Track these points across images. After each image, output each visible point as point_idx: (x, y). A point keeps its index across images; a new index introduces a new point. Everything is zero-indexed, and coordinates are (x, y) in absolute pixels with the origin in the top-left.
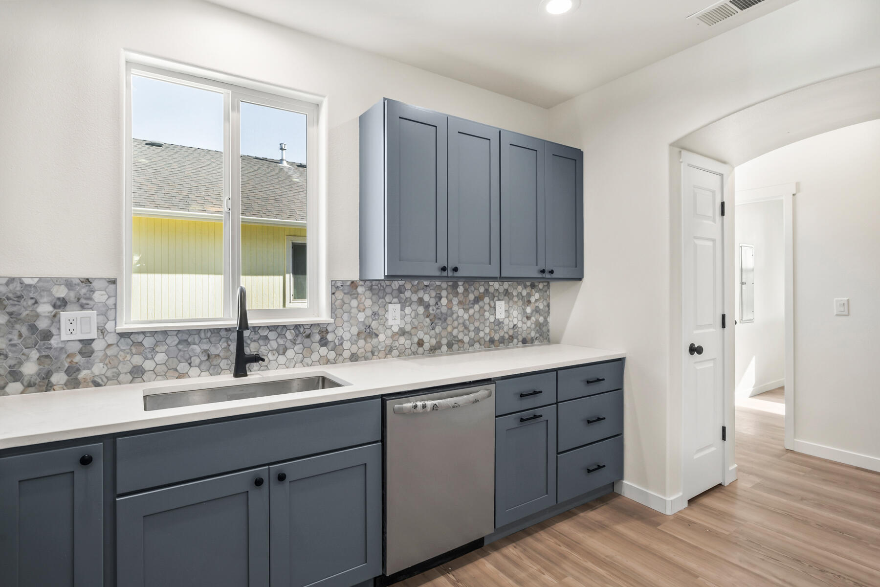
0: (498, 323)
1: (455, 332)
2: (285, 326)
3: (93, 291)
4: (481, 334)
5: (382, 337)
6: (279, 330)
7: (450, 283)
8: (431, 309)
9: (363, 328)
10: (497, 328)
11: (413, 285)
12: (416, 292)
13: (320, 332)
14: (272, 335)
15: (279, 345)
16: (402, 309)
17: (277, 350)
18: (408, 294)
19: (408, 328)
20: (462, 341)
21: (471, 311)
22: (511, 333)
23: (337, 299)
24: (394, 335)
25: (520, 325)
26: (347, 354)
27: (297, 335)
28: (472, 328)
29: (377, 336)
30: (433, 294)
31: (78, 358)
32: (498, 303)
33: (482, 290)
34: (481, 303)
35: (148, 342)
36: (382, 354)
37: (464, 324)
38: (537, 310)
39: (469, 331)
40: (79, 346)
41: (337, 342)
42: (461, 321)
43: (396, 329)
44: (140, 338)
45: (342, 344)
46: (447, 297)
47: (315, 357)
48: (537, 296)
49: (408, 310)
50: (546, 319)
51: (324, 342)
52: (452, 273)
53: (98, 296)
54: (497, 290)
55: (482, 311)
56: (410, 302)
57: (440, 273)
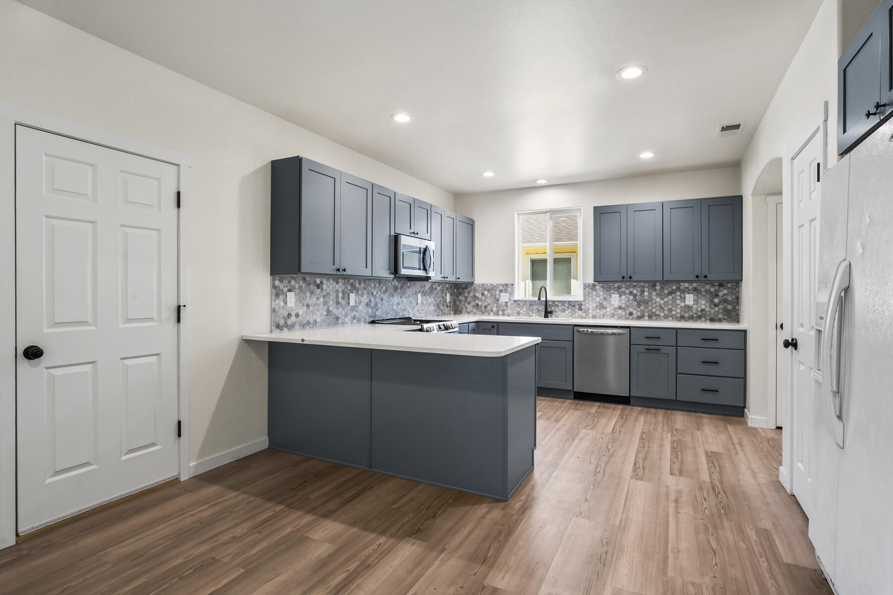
0: (689, 308)
1: (654, 310)
2: (565, 301)
3: (508, 287)
4: (674, 313)
5: (608, 309)
6: (562, 302)
7: (651, 284)
8: (637, 297)
9: (598, 304)
10: (687, 310)
11: (626, 285)
12: (628, 288)
13: (579, 305)
14: (560, 304)
15: (562, 309)
16: (620, 296)
17: (562, 310)
18: (623, 289)
19: (623, 306)
20: (659, 315)
21: (666, 300)
22: (699, 314)
23: (586, 291)
24: (615, 309)
25: (708, 309)
26: (591, 315)
27: (569, 305)
28: (666, 308)
29: (606, 308)
30: (639, 289)
31: (504, 307)
32: (687, 296)
33: (674, 287)
34: (674, 295)
35: (521, 304)
36: (609, 317)
37: (660, 306)
38: (725, 301)
39: (664, 310)
40: (505, 303)
41: (586, 310)
42: (658, 304)
43: (616, 306)
44: (519, 302)
45: (588, 311)
46: (648, 291)
47: (577, 315)
48: (725, 292)
49: (623, 297)
50: (734, 307)
51: (580, 309)
52: (629, 279)
53: (509, 289)
54: (687, 288)
55: (674, 299)
56: (625, 293)
57: (621, 279)
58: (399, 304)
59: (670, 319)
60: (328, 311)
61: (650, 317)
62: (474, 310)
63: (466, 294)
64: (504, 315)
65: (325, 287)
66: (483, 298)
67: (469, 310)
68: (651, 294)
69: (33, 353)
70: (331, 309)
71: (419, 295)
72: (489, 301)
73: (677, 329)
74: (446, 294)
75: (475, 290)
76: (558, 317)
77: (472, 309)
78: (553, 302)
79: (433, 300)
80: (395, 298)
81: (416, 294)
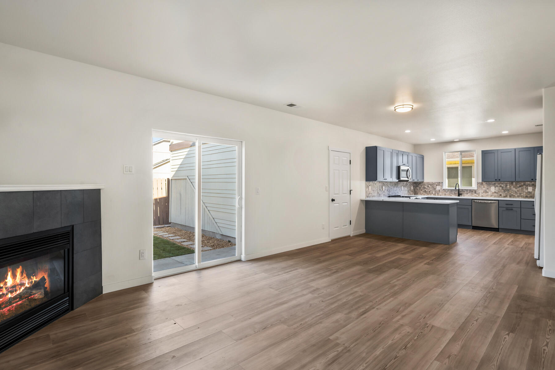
0: (530, 192)
1: (512, 193)
2: (468, 190)
4: (522, 195)
5: (489, 193)
7: (510, 182)
8: (504, 188)
9: (484, 191)
12: (499, 184)
13: (475, 191)
14: (465, 191)
16: (495, 188)
17: (466, 193)
18: (497, 185)
19: (497, 192)
20: (515, 196)
21: (518, 189)
23: (478, 186)
24: (493, 193)
26: (481, 195)
27: (470, 191)
28: (518, 193)
30: (505, 185)
31: (438, 192)
32: (529, 187)
33: (522, 184)
34: (522, 187)
35: (447, 191)
36: (490, 196)
37: (515, 192)
39: (517, 194)
41: (478, 193)
43: (493, 192)
44: (445, 190)
46: (509, 186)
47: (474, 195)
49: (497, 188)
51: (475, 193)
52: (499, 181)
53: (441, 184)
54: (529, 184)
55: (522, 189)
56: (497, 186)
57: (495, 181)
58: (396, 190)
59: (520, 197)
60: (378, 192)
61: (510, 197)
62: (424, 193)
63: (420, 187)
64: (438, 195)
65: (377, 184)
66: (428, 188)
67: (421, 193)
68: (511, 186)
69: (333, 200)
70: (378, 191)
71: (402, 187)
72: (431, 190)
73: (521, 201)
74: (411, 187)
75: (424, 184)
76: (464, 196)
77: (423, 192)
78: (462, 190)
79: (407, 189)
80: (395, 188)
81: (401, 187)
